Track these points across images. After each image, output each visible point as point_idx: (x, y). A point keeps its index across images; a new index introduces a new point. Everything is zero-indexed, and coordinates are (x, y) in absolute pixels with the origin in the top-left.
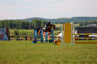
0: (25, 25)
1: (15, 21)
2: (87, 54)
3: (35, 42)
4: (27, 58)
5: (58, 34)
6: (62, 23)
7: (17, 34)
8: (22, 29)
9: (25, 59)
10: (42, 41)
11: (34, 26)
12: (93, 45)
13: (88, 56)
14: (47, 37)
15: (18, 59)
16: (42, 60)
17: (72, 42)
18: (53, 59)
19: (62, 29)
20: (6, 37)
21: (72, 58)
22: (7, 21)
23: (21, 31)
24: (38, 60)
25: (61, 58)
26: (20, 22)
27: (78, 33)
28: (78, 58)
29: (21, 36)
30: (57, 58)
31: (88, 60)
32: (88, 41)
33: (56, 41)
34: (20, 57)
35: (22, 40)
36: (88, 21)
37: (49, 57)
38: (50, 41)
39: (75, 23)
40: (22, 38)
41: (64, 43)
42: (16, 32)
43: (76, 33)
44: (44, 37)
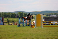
0: (13, 15)
1: (7, 13)
2: (50, 33)
3: (19, 26)
4: (14, 35)
5: (33, 21)
6: (35, 14)
7: (8, 21)
8: (11, 18)
9: (13, 36)
10: (23, 25)
11: (19, 16)
12: (53, 28)
13: (51, 34)
14: (26, 23)
15: (9, 37)
16: (23, 37)
17: (41, 26)
18: (30, 36)
19: (35, 18)
20: (2, 23)
21: (41, 36)
22: (3, 13)
23: (11, 19)
24: (21, 37)
25: (34, 36)
26: (10, 14)
27: (45, 20)
28: (45, 36)
29: (11, 22)
30: (32, 36)
31: (50, 37)
32: (51, 25)
33: (32, 26)
34: (10, 35)
35: (11, 24)
36: (51, 13)
37: (27, 35)
38: (28, 25)
39: (43, 14)
40: (11, 23)
41: (36, 26)
42: (8, 20)
43: (44, 21)
44: (24, 23)
